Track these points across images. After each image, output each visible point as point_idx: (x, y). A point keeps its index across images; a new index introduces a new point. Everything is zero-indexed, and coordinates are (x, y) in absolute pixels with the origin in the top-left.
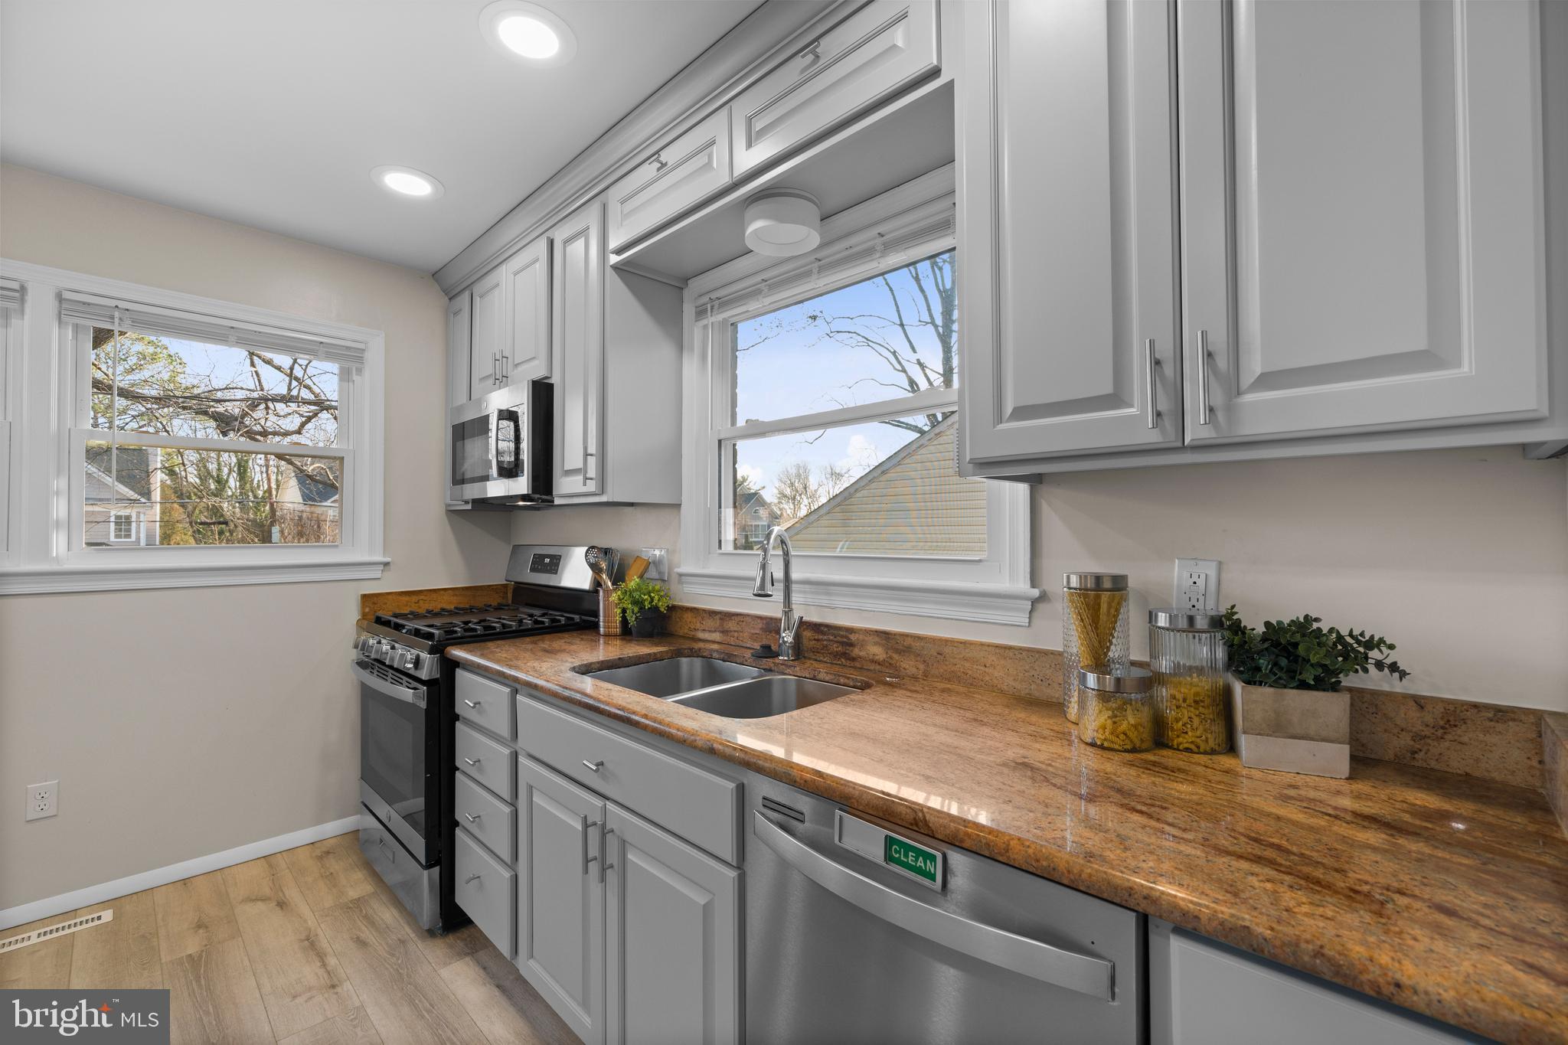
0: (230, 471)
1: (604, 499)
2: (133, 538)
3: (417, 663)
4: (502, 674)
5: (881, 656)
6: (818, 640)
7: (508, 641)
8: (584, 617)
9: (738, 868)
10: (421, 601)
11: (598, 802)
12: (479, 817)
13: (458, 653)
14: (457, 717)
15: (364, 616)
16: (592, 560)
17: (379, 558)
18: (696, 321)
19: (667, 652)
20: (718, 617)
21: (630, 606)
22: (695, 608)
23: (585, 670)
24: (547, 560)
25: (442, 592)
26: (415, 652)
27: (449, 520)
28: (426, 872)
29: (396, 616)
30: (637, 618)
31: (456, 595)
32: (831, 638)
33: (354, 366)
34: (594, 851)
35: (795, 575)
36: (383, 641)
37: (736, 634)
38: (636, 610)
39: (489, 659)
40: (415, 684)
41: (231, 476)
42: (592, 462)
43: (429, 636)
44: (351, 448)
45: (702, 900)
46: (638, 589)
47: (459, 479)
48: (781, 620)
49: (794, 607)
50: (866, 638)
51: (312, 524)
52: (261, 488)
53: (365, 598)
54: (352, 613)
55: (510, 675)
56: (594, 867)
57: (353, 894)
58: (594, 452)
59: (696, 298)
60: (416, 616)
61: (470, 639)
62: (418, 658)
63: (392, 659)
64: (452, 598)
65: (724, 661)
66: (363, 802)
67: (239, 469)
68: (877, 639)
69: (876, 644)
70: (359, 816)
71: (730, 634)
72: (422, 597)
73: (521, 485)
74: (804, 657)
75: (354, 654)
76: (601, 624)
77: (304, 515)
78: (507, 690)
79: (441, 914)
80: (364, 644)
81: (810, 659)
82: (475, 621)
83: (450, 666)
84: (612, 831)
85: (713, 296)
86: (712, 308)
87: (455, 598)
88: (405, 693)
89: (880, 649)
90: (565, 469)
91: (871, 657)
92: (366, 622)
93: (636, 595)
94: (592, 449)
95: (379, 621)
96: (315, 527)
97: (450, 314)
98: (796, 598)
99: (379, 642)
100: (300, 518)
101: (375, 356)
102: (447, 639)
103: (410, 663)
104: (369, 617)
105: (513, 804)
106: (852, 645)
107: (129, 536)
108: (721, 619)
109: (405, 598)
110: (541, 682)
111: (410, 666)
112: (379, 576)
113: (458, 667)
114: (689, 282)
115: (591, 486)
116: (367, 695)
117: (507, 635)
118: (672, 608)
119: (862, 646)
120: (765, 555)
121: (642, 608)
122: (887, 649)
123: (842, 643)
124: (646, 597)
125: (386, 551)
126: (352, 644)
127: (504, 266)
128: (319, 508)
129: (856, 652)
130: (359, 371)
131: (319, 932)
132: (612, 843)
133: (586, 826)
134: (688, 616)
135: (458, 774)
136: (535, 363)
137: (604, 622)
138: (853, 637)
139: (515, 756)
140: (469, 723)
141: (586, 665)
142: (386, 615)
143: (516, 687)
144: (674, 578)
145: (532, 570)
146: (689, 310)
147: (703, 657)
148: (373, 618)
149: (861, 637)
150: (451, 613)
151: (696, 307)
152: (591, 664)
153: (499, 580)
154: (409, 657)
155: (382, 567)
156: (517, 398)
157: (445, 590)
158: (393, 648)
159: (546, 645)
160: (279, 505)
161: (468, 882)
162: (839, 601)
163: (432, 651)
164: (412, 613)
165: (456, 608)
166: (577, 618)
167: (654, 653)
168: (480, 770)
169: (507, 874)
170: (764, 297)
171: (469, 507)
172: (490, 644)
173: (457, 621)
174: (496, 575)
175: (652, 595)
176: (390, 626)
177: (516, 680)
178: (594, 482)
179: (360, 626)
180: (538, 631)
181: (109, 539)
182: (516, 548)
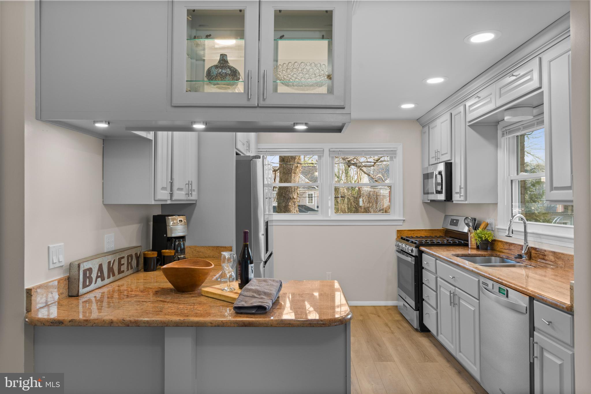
0: (343, 172)
1: (466, 202)
2: (313, 204)
3: (412, 251)
4: (433, 254)
5: (553, 260)
6: (536, 254)
7: (438, 247)
8: (465, 242)
9: (479, 300)
10: (415, 234)
11: (454, 288)
12: (428, 296)
13: (423, 248)
14: (423, 268)
15: (398, 237)
16: (466, 222)
17: (402, 218)
18: (502, 137)
19: (487, 254)
20: (508, 244)
21: (477, 238)
22: (501, 241)
23: (458, 256)
24: (455, 221)
25: (421, 231)
26: (411, 248)
27: (424, 205)
28: (415, 312)
29: (407, 237)
30: (480, 243)
31: (426, 232)
32: (540, 253)
33: (393, 156)
34: (452, 301)
35: (528, 230)
36: (403, 244)
37: (513, 251)
38: (480, 240)
39: (431, 251)
40: (411, 257)
41: (343, 175)
42: (463, 190)
43: (415, 243)
44: (393, 182)
45: (473, 309)
46: (481, 233)
47: (426, 193)
48: (523, 246)
49: (528, 241)
50: (549, 254)
51: (375, 197)
52: (354, 180)
53: (398, 231)
54: (394, 236)
55: (435, 254)
56: (452, 304)
57: (396, 319)
58: (463, 187)
59: (502, 129)
60: (412, 237)
61: (426, 245)
62: (412, 249)
63: (405, 249)
64: (425, 233)
65: (507, 259)
66: (399, 295)
67: (346, 171)
68: (552, 254)
69: (552, 255)
70: (397, 301)
71: (512, 251)
72: (415, 232)
73: (442, 197)
74: (533, 259)
75: (395, 248)
76: (469, 244)
77: (371, 193)
78: (435, 259)
79: (419, 326)
80: (398, 245)
81: (534, 260)
82: (429, 240)
83: (421, 252)
84: (457, 295)
85: (507, 128)
86: (506, 132)
87: (426, 233)
88: (409, 259)
89: (553, 257)
90: (456, 192)
91: (550, 260)
92: (398, 239)
93: (480, 235)
94: (462, 186)
95: (402, 238)
96: (376, 198)
97: (423, 133)
98: (529, 239)
99: (402, 244)
100: (369, 194)
101: (400, 153)
102: (420, 244)
103: (410, 250)
104: (399, 237)
105: (436, 292)
106: (545, 256)
107: (312, 202)
108: (509, 245)
109: (410, 232)
110: (441, 256)
111: (410, 251)
112: (402, 224)
113: (423, 253)
114: (499, 122)
115: (462, 198)
116: (399, 260)
117: (438, 245)
118: (494, 241)
119: (548, 256)
120: (510, 223)
121: (482, 240)
122: (555, 257)
123: (543, 255)
124: (483, 236)
125: (404, 216)
126: (395, 245)
127: (438, 120)
128: (377, 190)
129: (546, 258)
130: (395, 157)
131: (388, 323)
132: (457, 298)
133: (451, 293)
134: (500, 244)
135: (423, 285)
136: (447, 155)
137: (470, 243)
138: (546, 253)
139: (437, 278)
140: (426, 269)
141: (457, 254)
142: (404, 237)
143: (437, 258)
144: (496, 230)
145: (450, 224)
146: (500, 133)
147: (500, 257)
148: (400, 238)
149: (548, 253)
150: (423, 237)
151: (502, 132)
152: (459, 254)
153: (440, 228)
154: (410, 249)
155: (402, 221)
156: (441, 167)
157: (422, 230)
158: (406, 246)
159: (448, 249)
160: (362, 188)
161: (426, 315)
162: (544, 241)
163: (416, 247)
164: (411, 237)
165: (425, 236)
166: (463, 242)
167: (482, 254)
168: (428, 283)
169: (435, 312)
170: (522, 131)
171: (429, 201)
172: (432, 247)
173: (424, 240)
174: (439, 226)
175: (486, 235)
176: (405, 240)
177: (436, 255)
178: (463, 197)
179: (397, 241)
180: (448, 245)
181: (306, 204)
182: (446, 216)
